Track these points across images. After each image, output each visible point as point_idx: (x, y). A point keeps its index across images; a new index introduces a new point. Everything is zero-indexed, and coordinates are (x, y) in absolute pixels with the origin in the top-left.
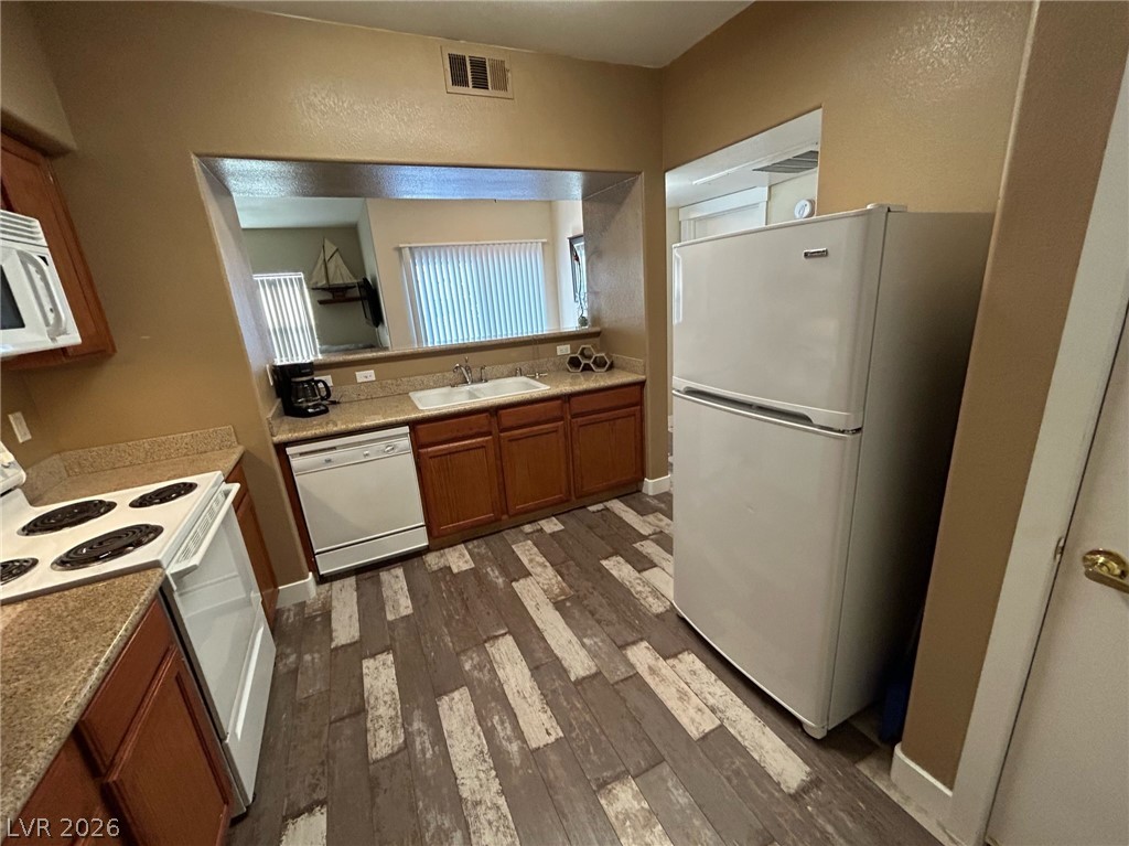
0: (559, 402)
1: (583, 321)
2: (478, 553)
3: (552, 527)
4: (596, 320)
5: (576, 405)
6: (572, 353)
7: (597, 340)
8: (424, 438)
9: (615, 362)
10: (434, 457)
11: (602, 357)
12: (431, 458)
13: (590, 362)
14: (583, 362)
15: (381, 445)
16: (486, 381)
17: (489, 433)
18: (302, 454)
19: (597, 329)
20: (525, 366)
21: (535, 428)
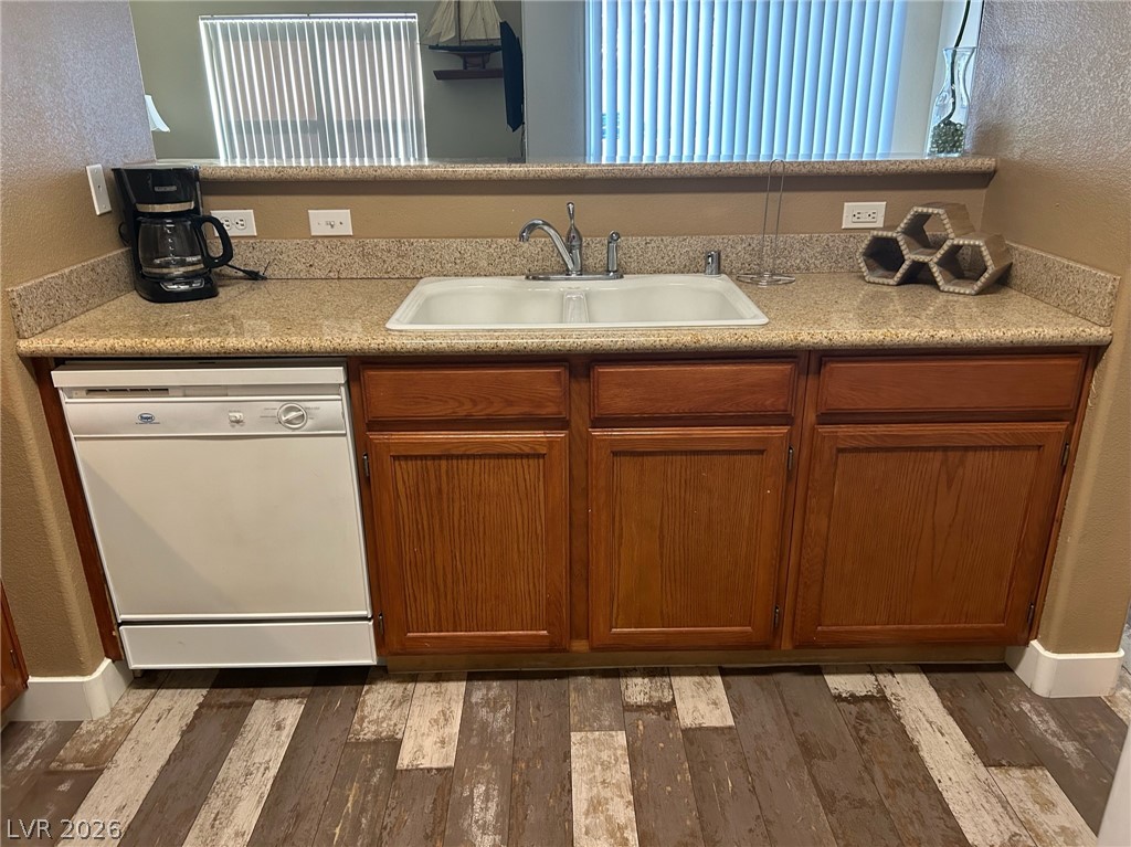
0: (787, 368)
1: (949, 136)
2: (484, 725)
3: (703, 707)
4: (990, 136)
5: (841, 386)
6: (885, 228)
7: (973, 198)
8: (384, 406)
9: (1018, 271)
10: (406, 458)
11: (976, 248)
12: (395, 458)
13: (932, 260)
14: (911, 256)
15: (273, 404)
16: (619, 274)
17: (563, 424)
18: (92, 391)
19: (986, 163)
20: (736, 249)
21: (697, 432)
